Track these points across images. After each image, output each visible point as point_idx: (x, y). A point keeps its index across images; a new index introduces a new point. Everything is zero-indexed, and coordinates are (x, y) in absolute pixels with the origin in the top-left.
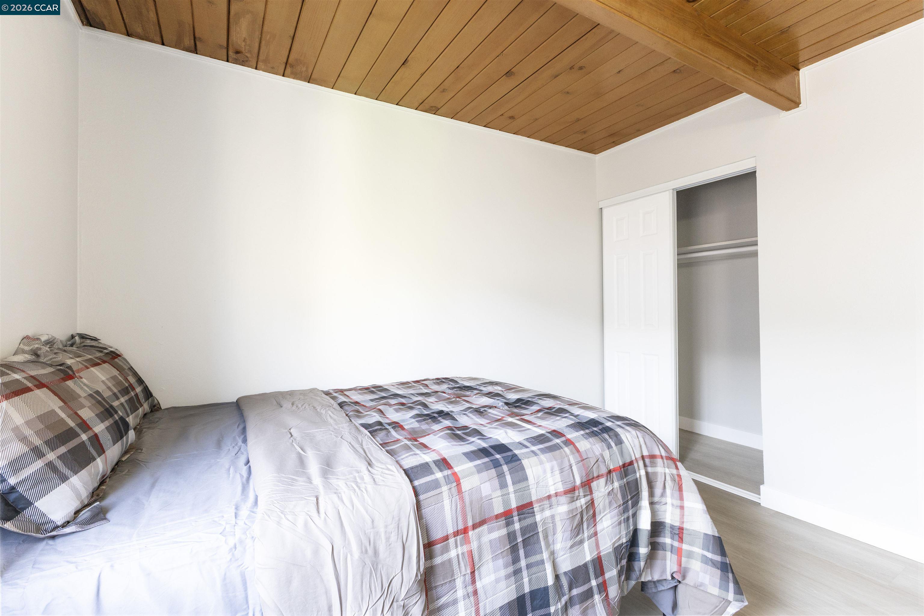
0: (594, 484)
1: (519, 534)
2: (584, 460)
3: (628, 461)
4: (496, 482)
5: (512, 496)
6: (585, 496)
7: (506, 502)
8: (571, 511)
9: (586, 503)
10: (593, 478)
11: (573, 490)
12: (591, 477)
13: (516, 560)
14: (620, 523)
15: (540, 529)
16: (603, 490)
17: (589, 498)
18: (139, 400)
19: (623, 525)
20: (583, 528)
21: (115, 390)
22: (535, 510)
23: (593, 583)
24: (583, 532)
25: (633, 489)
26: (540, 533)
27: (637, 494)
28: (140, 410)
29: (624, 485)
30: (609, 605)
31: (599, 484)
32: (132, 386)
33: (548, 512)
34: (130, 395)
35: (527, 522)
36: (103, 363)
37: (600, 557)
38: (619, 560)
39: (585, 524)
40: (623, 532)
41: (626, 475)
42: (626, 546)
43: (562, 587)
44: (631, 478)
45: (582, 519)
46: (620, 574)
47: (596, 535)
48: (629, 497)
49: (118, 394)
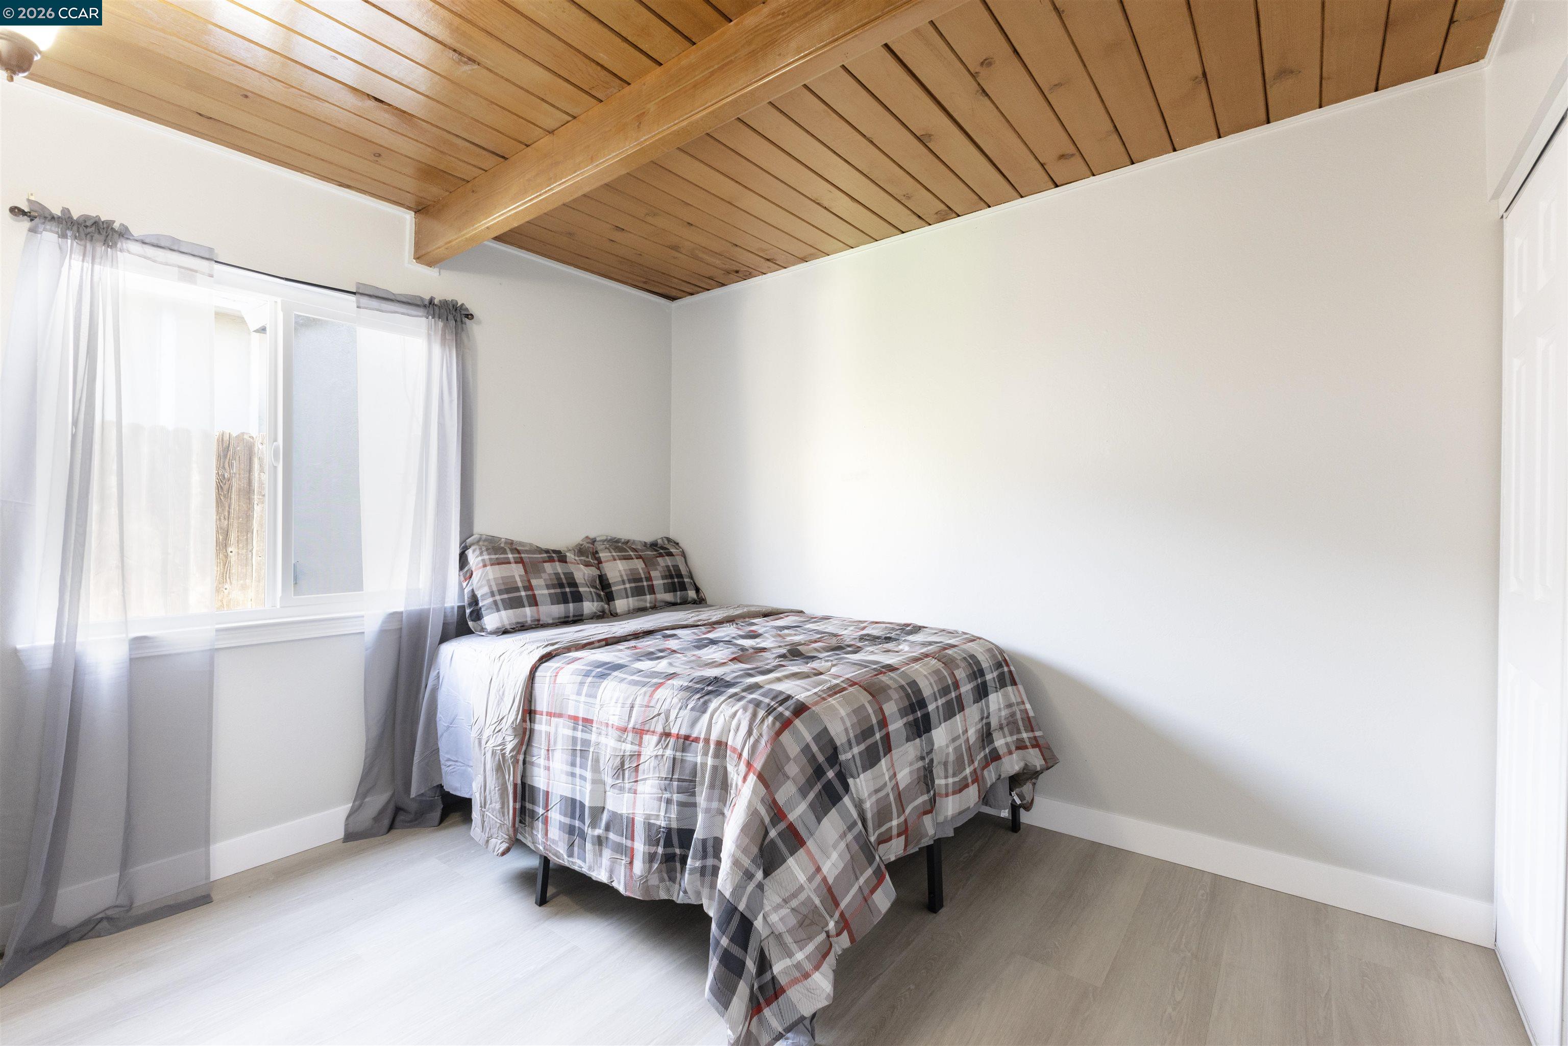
0: (646, 738)
1: (579, 743)
2: (649, 707)
3: (694, 735)
4: (576, 687)
5: (582, 706)
6: (632, 743)
7: (577, 709)
8: (615, 749)
9: (631, 752)
10: (648, 731)
11: (624, 730)
12: (646, 728)
13: (573, 764)
14: (660, 799)
15: (591, 750)
16: (652, 749)
17: (636, 748)
18: (652, 590)
19: (663, 805)
20: (623, 775)
21: (625, 578)
22: (594, 729)
23: (624, 841)
24: (623, 779)
25: (687, 772)
26: (591, 753)
27: (691, 781)
28: (648, 597)
29: (674, 759)
30: (631, 877)
31: (650, 741)
32: (649, 579)
33: (603, 739)
34: (640, 584)
35: (586, 736)
36: (637, 558)
37: (633, 819)
38: (652, 841)
39: (627, 772)
40: (662, 813)
41: (684, 750)
42: (663, 832)
43: (601, 819)
44: (689, 757)
45: (622, 764)
46: (651, 858)
47: (635, 793)
48: (676, 776)
49: (626, 581)
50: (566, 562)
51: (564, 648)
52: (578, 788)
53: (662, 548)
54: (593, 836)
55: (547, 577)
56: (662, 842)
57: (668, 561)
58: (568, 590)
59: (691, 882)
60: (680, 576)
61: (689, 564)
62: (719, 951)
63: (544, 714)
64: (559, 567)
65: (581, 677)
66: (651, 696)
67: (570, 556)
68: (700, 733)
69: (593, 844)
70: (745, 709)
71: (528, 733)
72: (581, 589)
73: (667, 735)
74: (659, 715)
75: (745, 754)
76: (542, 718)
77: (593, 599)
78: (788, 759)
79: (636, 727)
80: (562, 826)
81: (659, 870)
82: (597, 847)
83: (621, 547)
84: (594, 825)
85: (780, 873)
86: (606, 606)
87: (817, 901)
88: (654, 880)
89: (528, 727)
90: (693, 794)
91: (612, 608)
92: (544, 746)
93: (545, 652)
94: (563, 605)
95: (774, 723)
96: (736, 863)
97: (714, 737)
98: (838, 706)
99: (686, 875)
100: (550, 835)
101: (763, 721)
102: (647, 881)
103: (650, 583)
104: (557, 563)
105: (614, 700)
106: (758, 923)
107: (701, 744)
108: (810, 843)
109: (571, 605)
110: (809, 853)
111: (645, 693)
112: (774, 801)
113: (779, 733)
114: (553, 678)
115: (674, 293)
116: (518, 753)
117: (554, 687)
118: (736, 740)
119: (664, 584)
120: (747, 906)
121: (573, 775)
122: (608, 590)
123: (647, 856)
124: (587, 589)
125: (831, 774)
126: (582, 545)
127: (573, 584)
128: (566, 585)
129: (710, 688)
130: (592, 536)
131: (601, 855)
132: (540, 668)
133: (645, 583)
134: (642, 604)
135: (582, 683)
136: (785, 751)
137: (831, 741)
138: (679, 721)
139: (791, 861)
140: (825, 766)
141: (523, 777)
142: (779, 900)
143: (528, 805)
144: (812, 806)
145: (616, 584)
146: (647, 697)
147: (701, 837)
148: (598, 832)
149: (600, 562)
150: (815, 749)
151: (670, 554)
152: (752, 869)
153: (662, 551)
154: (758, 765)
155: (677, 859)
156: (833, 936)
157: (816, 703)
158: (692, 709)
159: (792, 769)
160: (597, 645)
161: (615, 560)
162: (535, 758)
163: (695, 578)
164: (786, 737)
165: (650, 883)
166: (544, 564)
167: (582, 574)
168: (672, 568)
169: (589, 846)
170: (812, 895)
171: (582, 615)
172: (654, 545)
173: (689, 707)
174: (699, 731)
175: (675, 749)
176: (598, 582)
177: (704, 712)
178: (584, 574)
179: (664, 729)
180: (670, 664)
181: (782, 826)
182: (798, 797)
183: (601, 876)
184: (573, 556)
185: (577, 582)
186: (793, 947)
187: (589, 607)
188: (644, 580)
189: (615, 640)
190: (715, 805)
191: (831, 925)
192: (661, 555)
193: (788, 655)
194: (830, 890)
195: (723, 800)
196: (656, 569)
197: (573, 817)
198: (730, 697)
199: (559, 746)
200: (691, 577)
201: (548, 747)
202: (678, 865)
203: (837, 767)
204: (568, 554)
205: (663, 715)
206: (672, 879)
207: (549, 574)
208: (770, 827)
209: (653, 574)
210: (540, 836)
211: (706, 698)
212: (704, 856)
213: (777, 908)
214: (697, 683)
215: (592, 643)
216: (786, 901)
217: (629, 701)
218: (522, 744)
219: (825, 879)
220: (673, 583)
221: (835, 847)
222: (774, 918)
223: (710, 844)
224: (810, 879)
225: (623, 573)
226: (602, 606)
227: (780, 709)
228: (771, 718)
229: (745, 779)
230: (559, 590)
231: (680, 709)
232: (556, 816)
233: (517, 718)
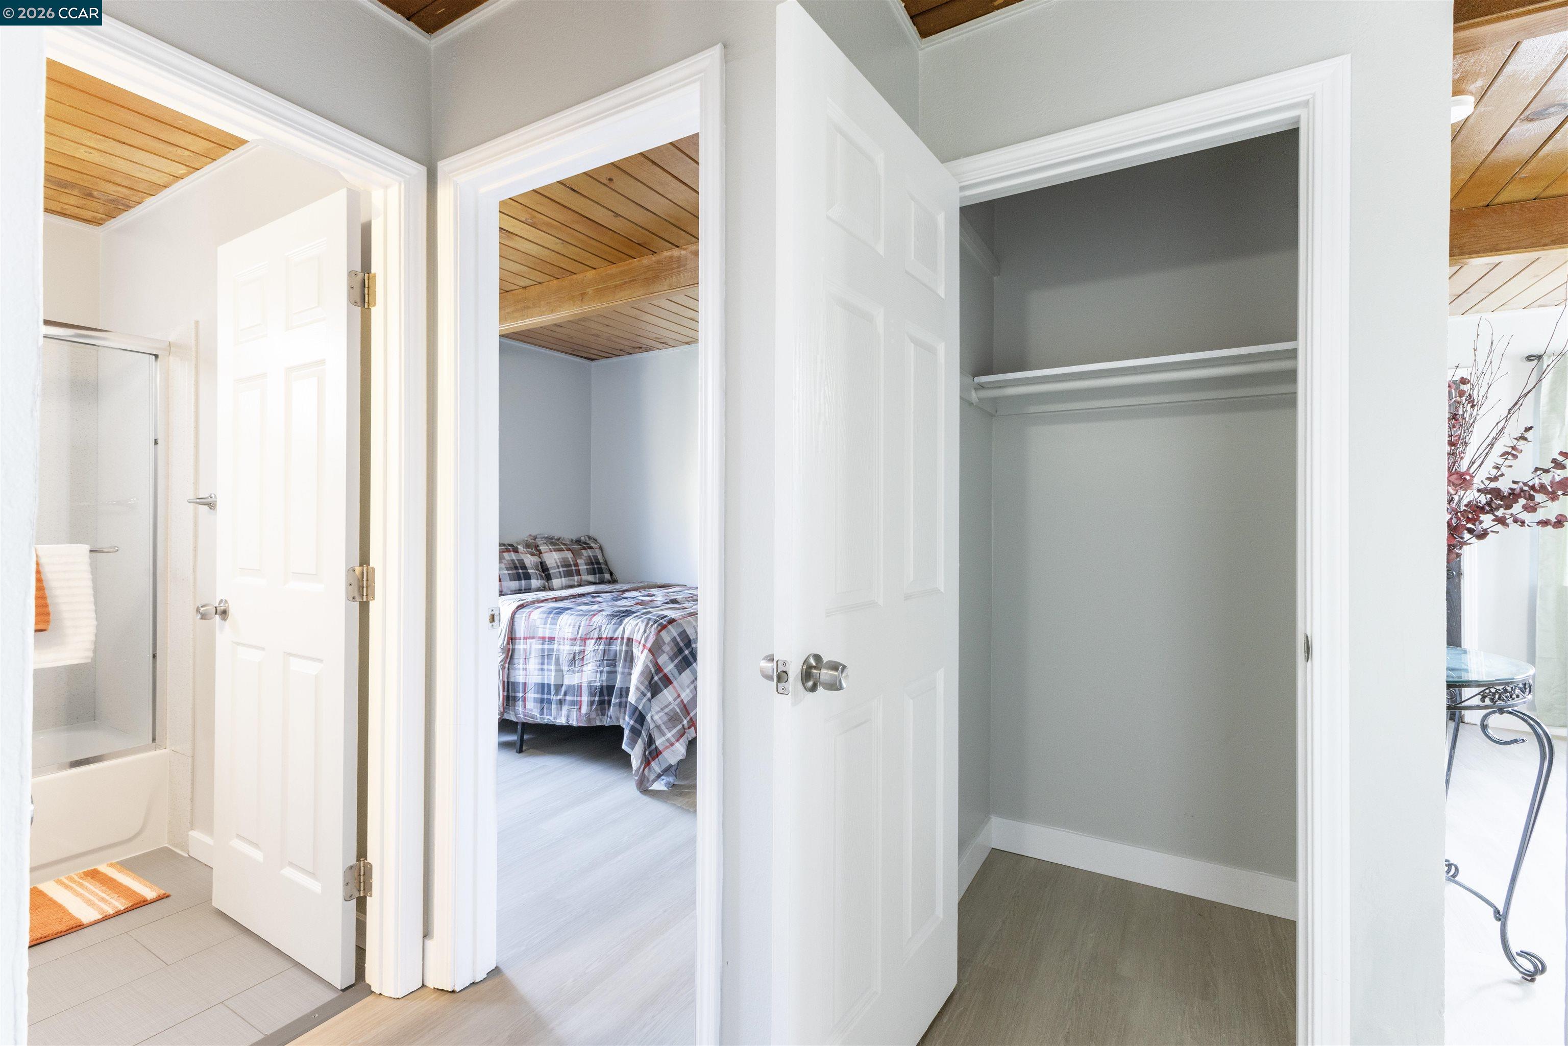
0: (588, 642)
1: (546, 651)
2: (589, 626)
3: (615, 637)
4: (543, 620)
5: (547, 631)
7: (544, 632)
8: (570, 650)
9: (579, 650)
10: (589, 638)
11: (575, 639)
12: (588, 637)
13: (543, 664)
14: (597, 672)
15: (555, 653)
16: (591, 647)
17: (582, 648)
18: (578, 573)
19: (598, 674)
20: (575, 663)
21: (559, 564)
22: (556, 642)
23: (576, 698)
24: (575, 665)
25: (612, 655)
26: (554, 656)
27: (614, 660)
28: (576, 578)
29: (605, 650)
30: (581, 715)
31: (590, 644)
32: (576, 565)
33: (561, 647)
34: (569, 569)
35: (551, 647)
36: (567, 550)
37: (581, 686)
38: (592, 694)
39: (577, 661)
40: (598, 679)
41: (610, 644)
42: (599, 688)
43: (561, 691)
44: (613, 648)
45: (574, 657)
46: (592, 703)
47: (582, 672)
48: (606, 658)
49: (560, 567)
50: (518, 552)
51: (531, 602)
52: (546, 676)
53: (585, 543)
54: (557, 700)
55: (506, 562)
56: (598, 694)
57: (590, 552)
58: (520, 571)
59: (614, 711)
60: (598, 563)
61: (604, 554)
62: (629, 727)
63: (522, 638)
64: (513, 556)
65: (546, 615)
66: (590, 620)
67: (520, 548)
68: (619, 635)
69: (557, 704)
70: (643, 621)
71: (511, 651)
72: (529, 571)
73: (600, 638)
74: (595, 629)
75: (642, 642)
76: (520, 642)
77: (538, 578)
78: (664, 643)
79: (582, 637)
80: (535, 700)
81: (596, 709)
82: (559, 705)
83: (555, 543)
84: (557, 693)
85: (659, 696)
86: (547, 583)
87: (678, 710)
88: (593, 715)
89: (511, 648)
90: (615, 666)
91: (550, 585)
92: (522, 657)
93: (519, 604)
94: (517, 582)
95: (657, 627)
96: (637, 689)
97: (626, 636)
98: (692, 621)
99: (611, 708)
100: (528, 707)
101: (652, 626)
102: (589, 716)
103: (577, 568)
104: (512, 553)
105: (568, 625)
106: (648, 718)
107: (619, 640)
108: (675, 683)
109: (523, 582)
110: (674, 688)
111: (587, 619)
112: (657, 662)
113: (660, 631)
114: (527, 617)
115: (593, 357)
116: (505, 663)
117: (528, 623)
118: (637, 637)
119: (587, 569)
120: (643, 708)
121: (542, 670)
122: (547, 573)
123: (589, 703)
124: (534, 571)
125: (687, 652)
126: (527, 541)
127: (524, 567)
128: (519, 568)
129: (624, 614)
130: (534, 534)
131: (561, 710)
132: (518, 612)
133: (573, 568)
134: (571, 583)
135: (547, 618)
136: (663, 640)
137: (687, 636)
138: (607, 631)
139: (665, 691)
140: (684, 648)
141: (508, 677)
142: (659, 709)
143: (511, 694)
144: (676, 666)
145: (553, 568)
146: (588, 622)
147: (619, 687)
148: (559, 697)
149: (541, 553)
150: (678, 639)
151: (591, 548)
152: (645, 691)
153: (584, 545)
154: (649, 645)
155: (606, 702)
156: (686, 729)
157: (681, 619)
158: (614, 624)
159: (667, 648)
160: (550, 601)
161: (551, 551)
162: (516, 665)
163: (609, 566)
164: (663, 633)
165: (591, 717)
166: (504, 553)
167: (530, 561)
168: (592, 558)
169: (554, 706)
170: (675, 706)
171: (530, 589)
172: (578, 542)
173: (613, 623)
174: (618, 634)
175: (605, 645)
176: (540, 566)
177: (621, 625)
178: (531, 560)
179: (598, 635)
180: (600, 607)
181: (661, 675)
182: (669, 661)
183: (562, 721)
184: (522, 548)
185: (527, 566)
186: (666, 731)
187: (535, 583)
188: (573, 565)
189: (561, 598)
190: (627, 670)
191: (685, 722)
192: (584, 548)
193: (670, 602)
194: (685, 706)
195: (631, 668)
196: (581, 558)
197: (543, 693)
198: (634, 617)
199: (533, 655)
200: (606, 564)
201: (526, 657)
202: (607, 706)
203: (690, 649)
204: (519, 547)
205: (598, 629)
206: (603, 714)
207: (508, 560)
208: (654, 675)
209: (579, 561)
210: (520, 709)
211: (622, 618)
212: (621, 697)
213: (658, 712)
214: (616, 612)
215: (547, 600)
216: (662, 709)
217: (578, 624)
218: (507, 658)
219: (682, 701)
220: (594, 569)
221: (688, 687)
222: (656, 717)
223: (624, 690)
224: (675, 700)
225: (558, 561)
226: (544, 583)
227: (661, 621)
228: (656, 625)
229: (642, 652)
230: (514, 572)
231: (607, 625)
232: (531, 695)
233: (504, 643)
